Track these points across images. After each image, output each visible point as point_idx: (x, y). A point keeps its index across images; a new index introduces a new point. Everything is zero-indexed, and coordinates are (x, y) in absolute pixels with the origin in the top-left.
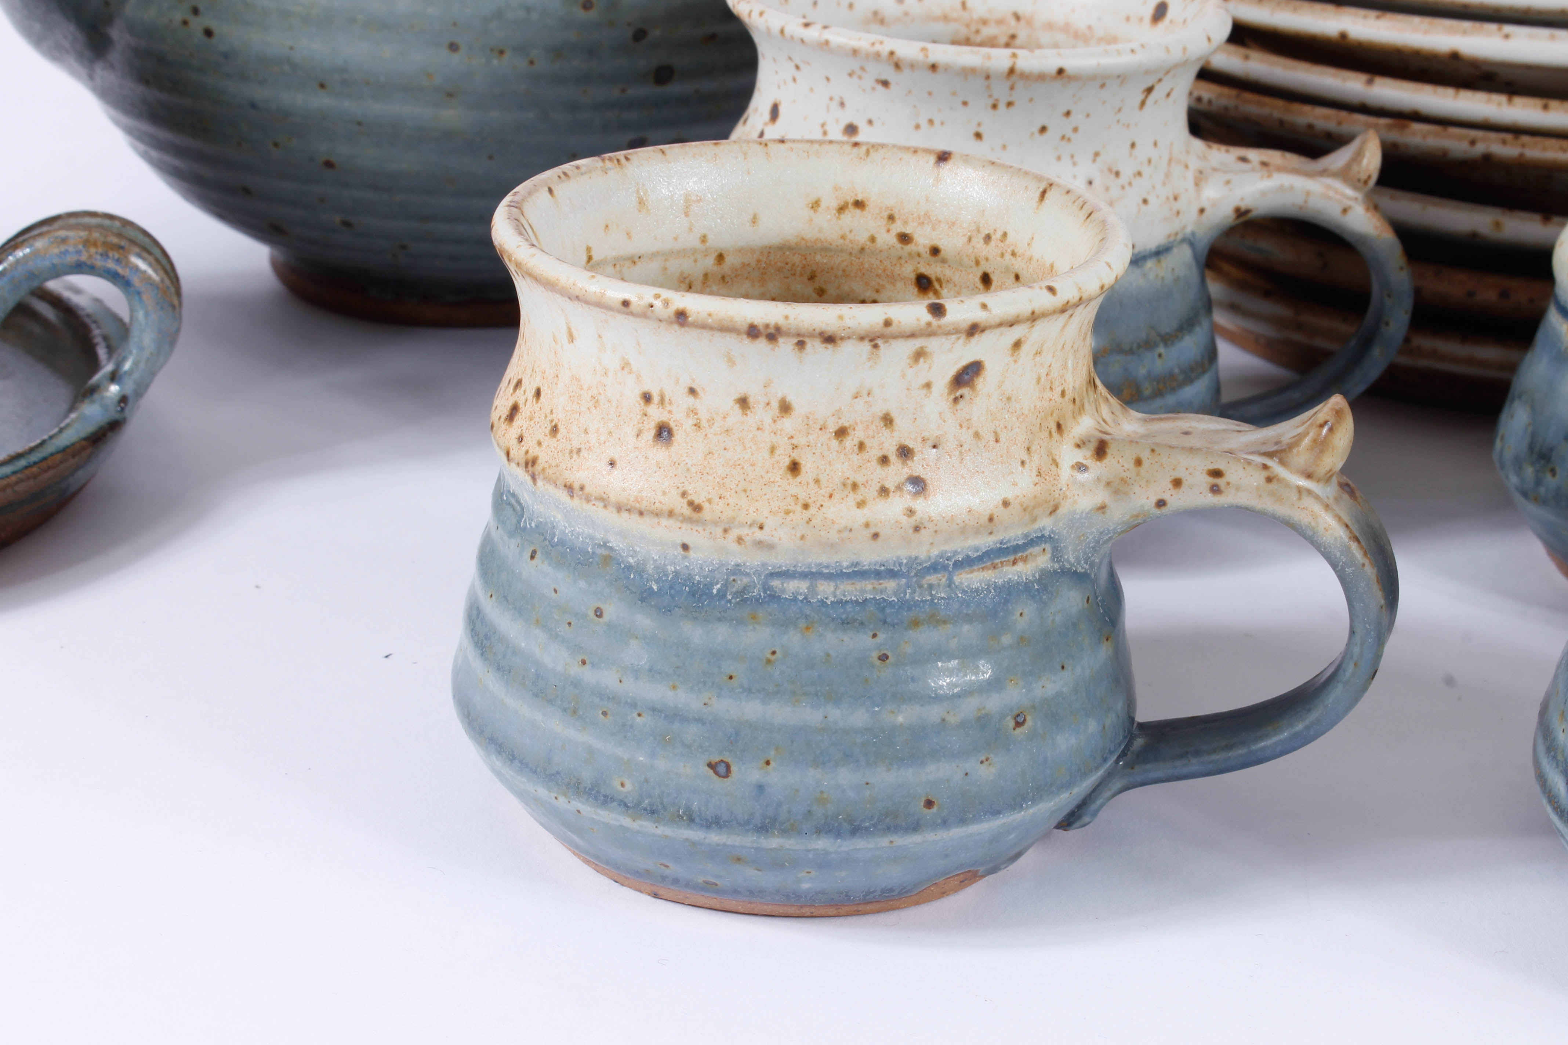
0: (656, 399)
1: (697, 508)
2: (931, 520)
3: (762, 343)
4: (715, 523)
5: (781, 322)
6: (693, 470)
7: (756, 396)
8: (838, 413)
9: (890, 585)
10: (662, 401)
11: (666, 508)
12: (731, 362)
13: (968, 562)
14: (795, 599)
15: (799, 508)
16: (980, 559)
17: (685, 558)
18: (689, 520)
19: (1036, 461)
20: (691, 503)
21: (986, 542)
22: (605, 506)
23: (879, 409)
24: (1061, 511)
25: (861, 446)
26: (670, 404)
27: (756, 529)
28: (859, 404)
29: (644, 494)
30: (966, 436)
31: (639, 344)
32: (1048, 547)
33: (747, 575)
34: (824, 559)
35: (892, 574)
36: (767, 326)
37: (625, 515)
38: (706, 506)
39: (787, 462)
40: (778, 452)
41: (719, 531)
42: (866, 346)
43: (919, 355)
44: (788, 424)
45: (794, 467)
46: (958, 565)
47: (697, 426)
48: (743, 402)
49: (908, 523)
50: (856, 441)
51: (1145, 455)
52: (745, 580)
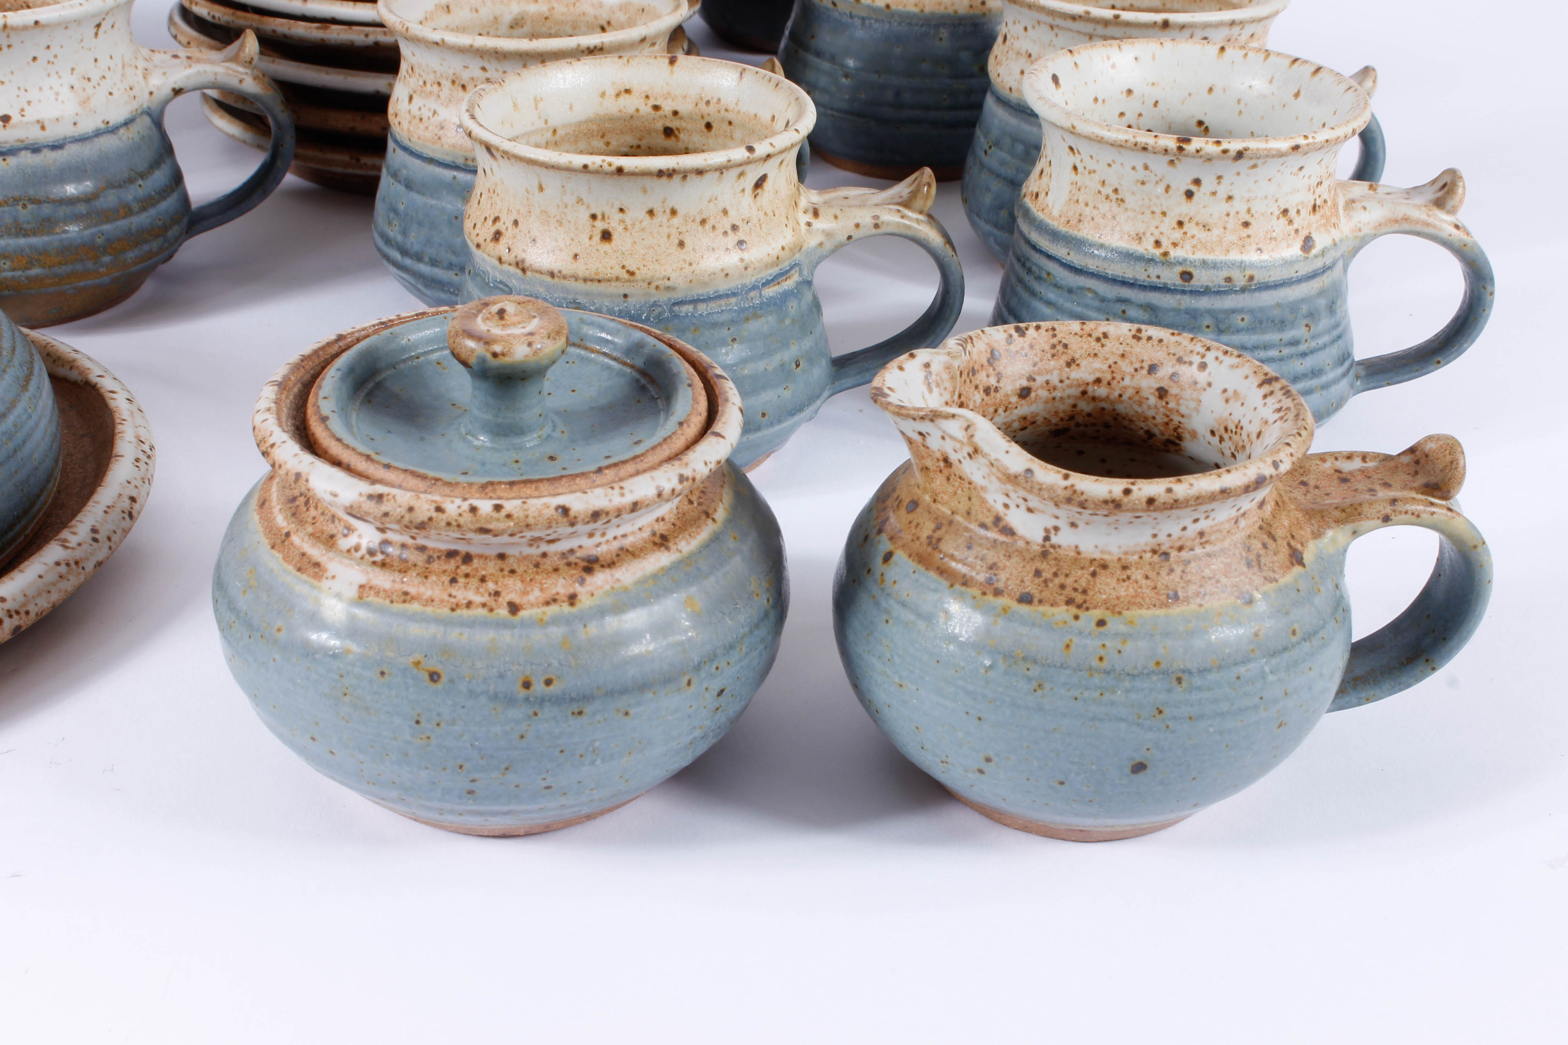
0: (599, 217)
1: (632, 274)
2: (752, 263)
3: (664, 180)
4: (643, 281)
5: (676, 167)
6: (626, 253)
7: (657, 207)
8: (701, 212)
9: (733, 300)
10: (603, 218)
11: (614, 276)
12: (645, 191)
13: (767, 283)
14: (687, 315)
15: (687, 266)
16: (773, 280)
17: (625, 302)
18: (629, 281)
19: (791, 224)
20: (628, 272)
21: (775, 271)
22: (576, 280)
23: (721, 207)
24: (804, 248)
25: (714, 227)
26: (609, 218)
27: (666, 280)
28: (711, 205)
29: (600, 270)
30: (761, 215)
31: (590, 188)
32: (797, 269)
33: (660, 306)
34: (701, 292)
35: (734, 294)
36: (668, 170)
37: (589, 283)
38: (637, 272)
39: (677, 241)
40: (672, 237)
41: (646, 284)
42: (718, 173)
43: (742, 174)
44: (676, 221)
45: (681, 244)
46: (764, 285)
47: (626, 229)
48: (651, 212)
49: (741, 266)
50: (711, 225)
51: (838, 213)
52: (660, 309)
